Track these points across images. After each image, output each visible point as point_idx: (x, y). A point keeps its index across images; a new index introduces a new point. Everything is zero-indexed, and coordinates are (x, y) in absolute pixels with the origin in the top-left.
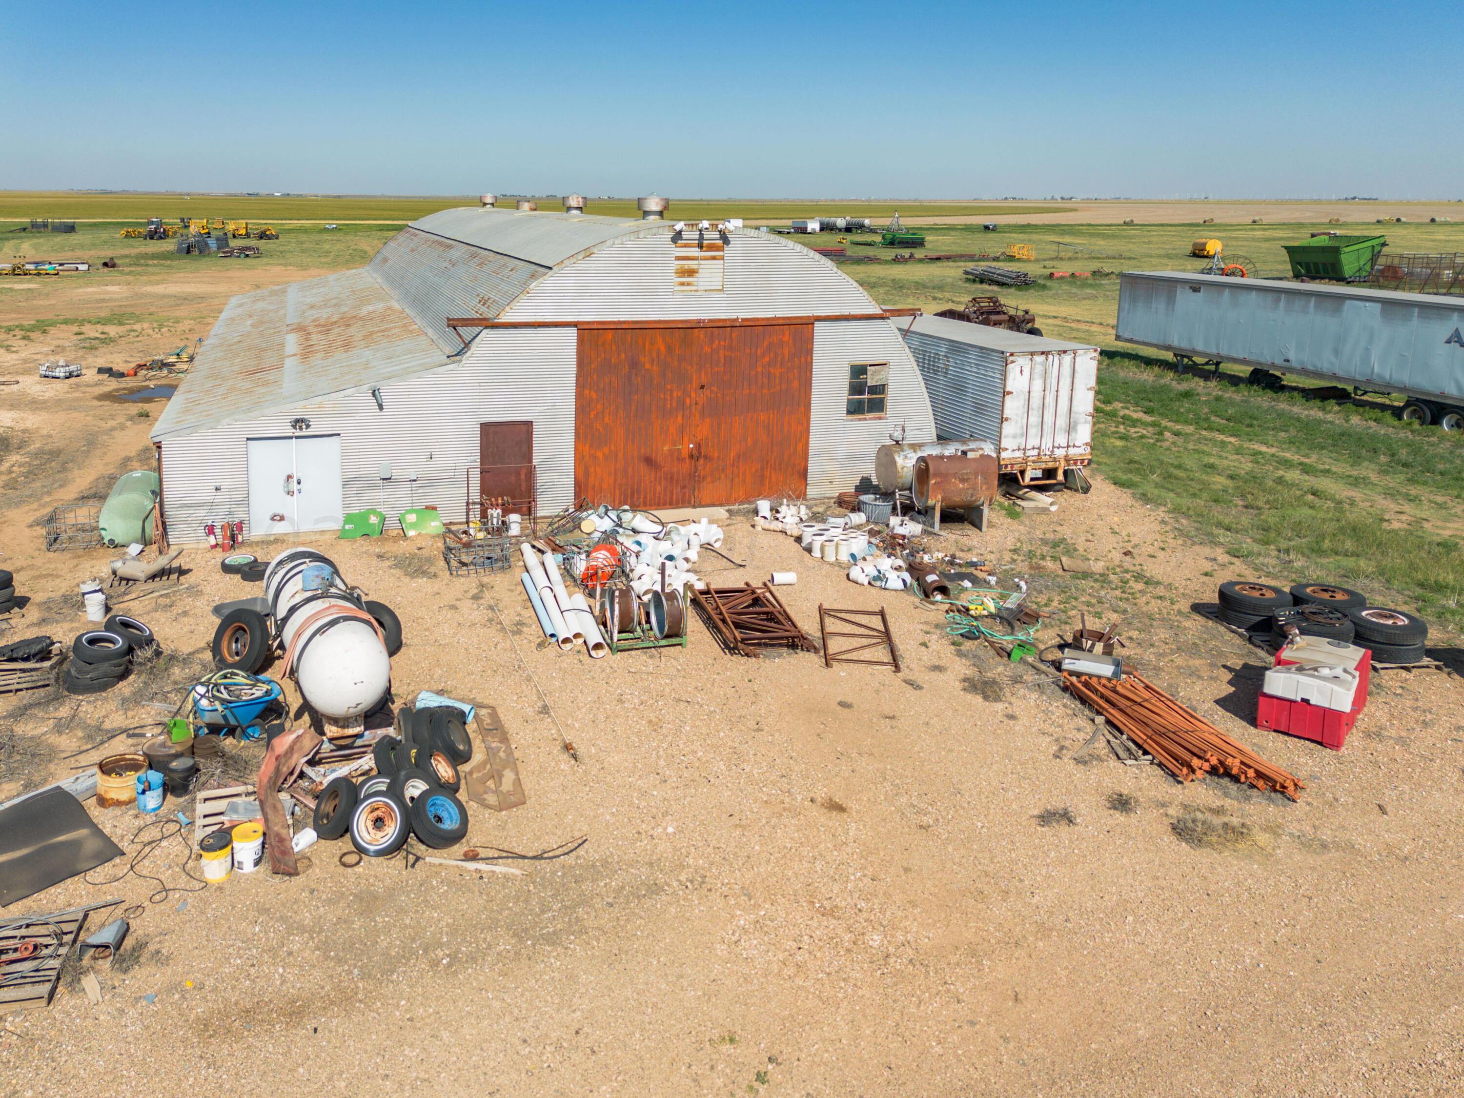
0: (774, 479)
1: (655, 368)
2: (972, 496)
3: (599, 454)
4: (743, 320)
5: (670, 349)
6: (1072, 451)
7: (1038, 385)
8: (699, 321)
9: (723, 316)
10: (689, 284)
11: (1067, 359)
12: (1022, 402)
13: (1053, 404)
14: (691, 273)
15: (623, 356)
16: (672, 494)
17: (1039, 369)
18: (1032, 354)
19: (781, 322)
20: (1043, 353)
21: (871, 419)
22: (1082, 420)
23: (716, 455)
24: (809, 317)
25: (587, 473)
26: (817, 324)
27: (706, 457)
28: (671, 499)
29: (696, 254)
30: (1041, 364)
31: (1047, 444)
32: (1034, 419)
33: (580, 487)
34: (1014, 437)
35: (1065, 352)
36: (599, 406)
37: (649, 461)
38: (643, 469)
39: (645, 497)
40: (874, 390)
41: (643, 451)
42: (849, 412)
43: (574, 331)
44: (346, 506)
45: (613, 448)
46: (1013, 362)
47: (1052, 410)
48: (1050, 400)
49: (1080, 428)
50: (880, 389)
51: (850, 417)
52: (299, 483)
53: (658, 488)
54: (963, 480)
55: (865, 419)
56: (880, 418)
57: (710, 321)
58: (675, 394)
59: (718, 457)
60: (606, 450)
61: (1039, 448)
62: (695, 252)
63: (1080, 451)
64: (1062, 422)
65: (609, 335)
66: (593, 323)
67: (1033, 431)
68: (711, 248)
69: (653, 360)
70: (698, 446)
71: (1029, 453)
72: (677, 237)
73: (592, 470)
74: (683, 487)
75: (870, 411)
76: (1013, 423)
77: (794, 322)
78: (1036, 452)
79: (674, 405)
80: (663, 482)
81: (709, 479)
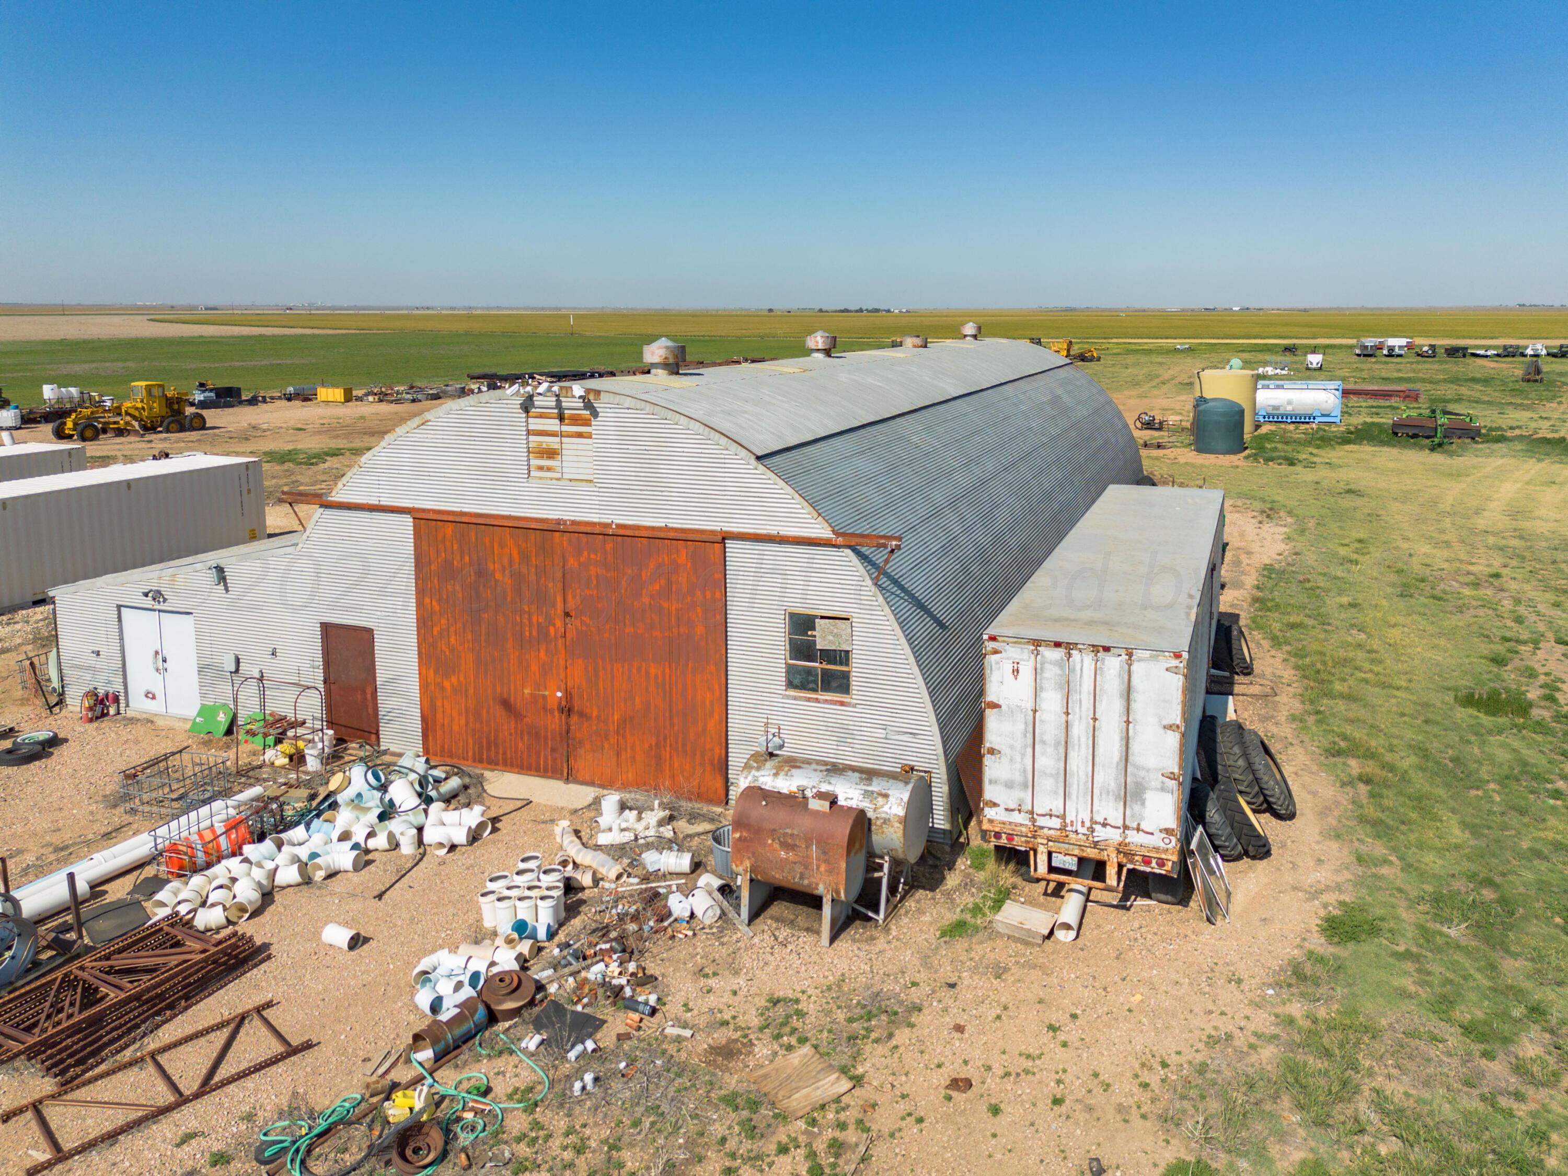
0: (676, 765)
1: (507, 580)
2: (802, 877)
3: (447, 684)
4: (619, 526)
5: (525, 557)
6: (1134, 838)
7: (1052, 701)
8: (558, 522)
9: (595, 518)
10: (549, 469)
11: (1113, 664)
12: (1021, 727)
13: (1086, 741)
14: (551, 454)
15: (467, 558)
16: (539, 757)
17: (1051, 673)
18: (1037, 643)
19: (672, 535)
20: (1058, 645)
21: (826, 701)
22: (1155, 784)
23: (595, 713)
24: (713, 532)
25: (433, 707)
26: (729, 544)
27: (581, 714)
28: (538, 763)
29: (557, 428)
30: (1059, 663)
31: (1078, 813)
32: (1048, 761)
33: (427, 724)
34: (1009, 785)
35: (1107, 649)
36: (444, 621)
37: (506, 704)
38: (499, 713)
39: (505, 753)
40: (830, 656)
41: (499, 691)
42: (790, 684)
43: (408, 520)
44: (203, 696)
45: (462, 679)
46: (996, 652)
47: (1086, 751)
48: (1080, 730)
49: (1151, 797)
50: (843, 657)
51: (792, 693)
52: (164, 661)
53: (520, 744)
54: (787, 846)
55: (817, 700)
56: (842, 704)
57: (574, 523)
58: (534, 619)
59: (598, 717)
60: (454, 680)
61: (1063, 817)
62: (553, 425)
63: (1157, 840)
64: (1107, 776)
65: (449, 529)
66: (429, 511)
67: (1046, 784)
68: (576, 420)
69: (504, 569)
70: (568, 695)
71: (1041, 822)
72: (527, 406)
73: (439, 703)
74: (553, 750)
75: (826, 688)
76: (1005, 760)
77: (690, 537)
78: (1056, 823)
79: (535, 633)
80: (526, 738)
81: (588, 746)
